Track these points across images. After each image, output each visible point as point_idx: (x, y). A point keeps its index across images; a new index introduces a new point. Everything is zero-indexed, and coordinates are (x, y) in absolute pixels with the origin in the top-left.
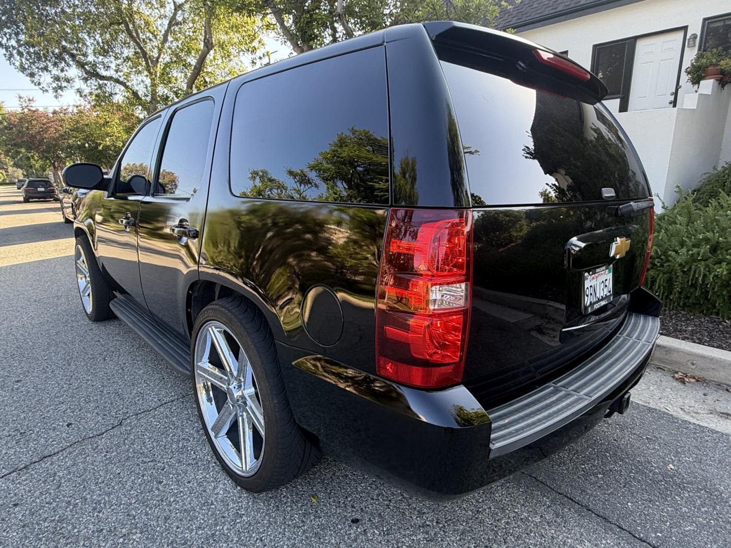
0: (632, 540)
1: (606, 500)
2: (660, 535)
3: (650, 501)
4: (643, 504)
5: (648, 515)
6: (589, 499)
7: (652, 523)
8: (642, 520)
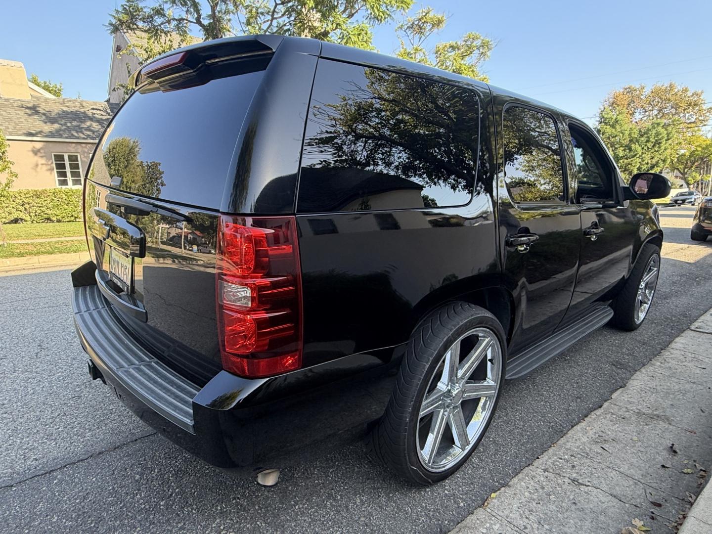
0: (68, 461)
1: (109, 465)
2: (55, 481)
3: (84, 497)
4: (86, 490)
5: (76, 485)
6: (119, 455)
7: (68, 484)
8: (75, 478)
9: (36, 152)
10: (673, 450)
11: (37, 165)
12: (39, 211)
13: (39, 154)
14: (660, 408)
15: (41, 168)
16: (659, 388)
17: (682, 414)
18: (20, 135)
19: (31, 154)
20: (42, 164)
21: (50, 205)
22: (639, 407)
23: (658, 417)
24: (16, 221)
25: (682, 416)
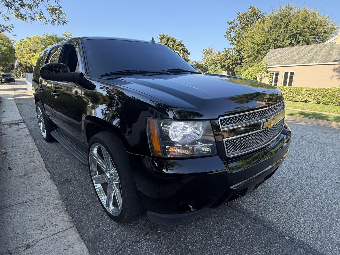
9: (334, 70)
10: (10, 169)
11: (333, 76)
12: (316, 98)
13: (336, 71)
14: (27, 179)
15: (335, 78)
16: (38, 187)
17: (17, 182)
18: (330, 62)
19: (332, 71)
20: (336, 76)
21: (322, 95)
22: (34, 175)
23: (24, 176)
24: (306, 101)
25: (16, 181)
